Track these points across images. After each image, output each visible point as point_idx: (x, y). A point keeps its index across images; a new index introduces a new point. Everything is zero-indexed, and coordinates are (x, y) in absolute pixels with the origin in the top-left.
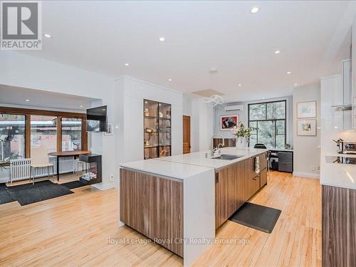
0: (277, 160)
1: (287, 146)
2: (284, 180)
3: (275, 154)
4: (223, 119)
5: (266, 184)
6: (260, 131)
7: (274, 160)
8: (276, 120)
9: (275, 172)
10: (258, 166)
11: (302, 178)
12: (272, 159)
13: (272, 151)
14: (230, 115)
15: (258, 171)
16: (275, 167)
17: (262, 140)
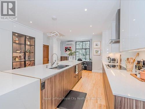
0: (86, 65)
1: (90, 59)
2: (89, 74)
3: (85, 63)
4: (65, 48)
5: (81, 77)
6: (80, 53)
7: (85, 66)
8: (86, 49)
9: (85, 71)
10: (77, 70)
11: (95, 73)
12: (84, 65)
13: (85, 62)
14: (68, 46)
15: (77, 73)
16: (85, 69)
17: (81, 57)
